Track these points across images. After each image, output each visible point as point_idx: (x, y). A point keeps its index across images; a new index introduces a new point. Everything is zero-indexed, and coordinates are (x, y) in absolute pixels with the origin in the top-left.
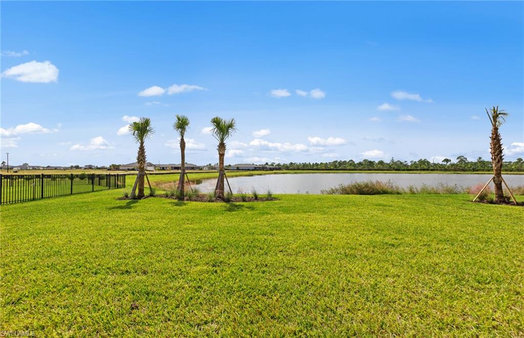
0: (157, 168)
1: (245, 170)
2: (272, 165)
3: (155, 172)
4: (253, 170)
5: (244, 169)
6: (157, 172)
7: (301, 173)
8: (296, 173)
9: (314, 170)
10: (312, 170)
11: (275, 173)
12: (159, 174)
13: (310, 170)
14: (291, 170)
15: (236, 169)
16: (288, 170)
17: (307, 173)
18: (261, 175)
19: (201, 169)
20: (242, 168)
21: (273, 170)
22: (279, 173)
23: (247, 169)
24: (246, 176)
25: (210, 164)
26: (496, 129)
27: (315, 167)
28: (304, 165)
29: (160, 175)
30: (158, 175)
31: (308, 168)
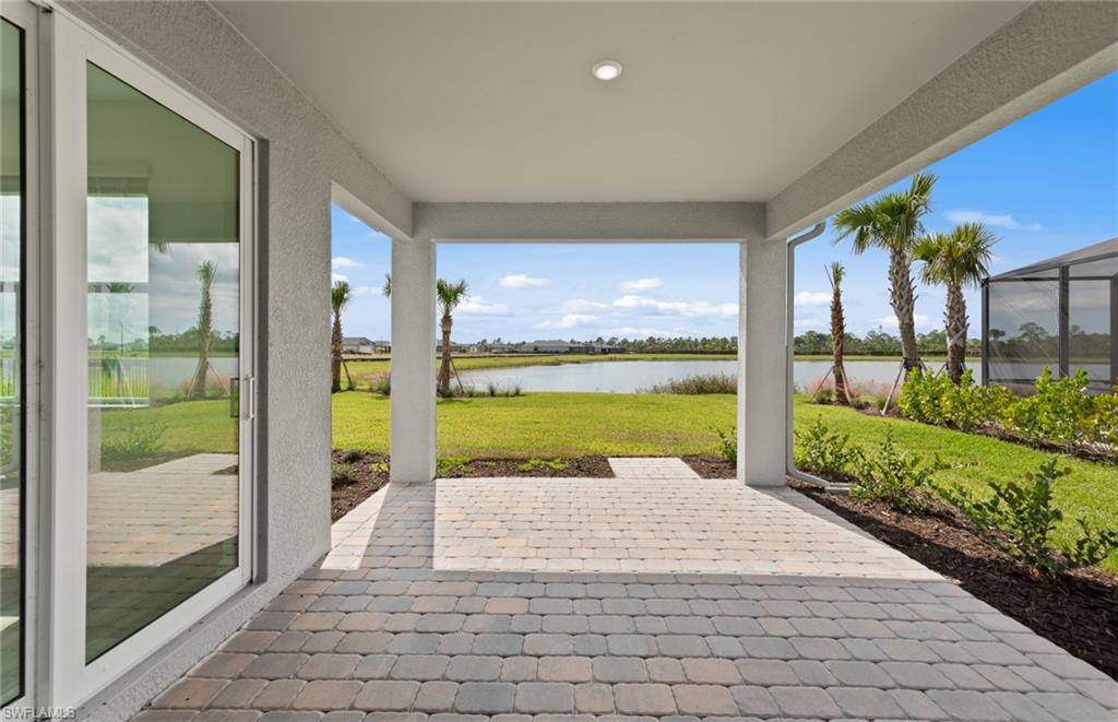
0: (379, 348)
1: (551, 352)
2: (611, 343)
3: (374, 356)
4: (566, 353)
5: (549, 350)
6: (378, 356)
7: (667, 360)
8: (654, 359)
9: (696, 353)
10: (692, 352)
11: (611, 360)
12: (378, 360)
13: (687, 352)
14: (647, 352)
15: (532, 350)
16: (641, 352)
17: (680, 359)
18: (578, 362)
19: (464, 351)
20: (544, 350)
21: (606, 353)
22: (620, 360)
23: (554, 350)
24: (547, 364)
25: (484, 341)
26: (837, 294)
27: (700, 347)
28: (680, 342)
29: (381, 363)
30: (376, 363)
31: (684, 349)
